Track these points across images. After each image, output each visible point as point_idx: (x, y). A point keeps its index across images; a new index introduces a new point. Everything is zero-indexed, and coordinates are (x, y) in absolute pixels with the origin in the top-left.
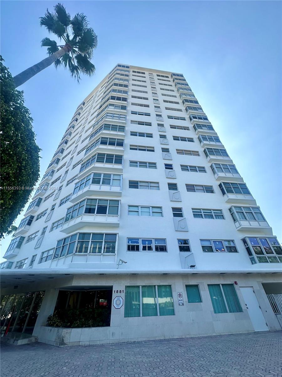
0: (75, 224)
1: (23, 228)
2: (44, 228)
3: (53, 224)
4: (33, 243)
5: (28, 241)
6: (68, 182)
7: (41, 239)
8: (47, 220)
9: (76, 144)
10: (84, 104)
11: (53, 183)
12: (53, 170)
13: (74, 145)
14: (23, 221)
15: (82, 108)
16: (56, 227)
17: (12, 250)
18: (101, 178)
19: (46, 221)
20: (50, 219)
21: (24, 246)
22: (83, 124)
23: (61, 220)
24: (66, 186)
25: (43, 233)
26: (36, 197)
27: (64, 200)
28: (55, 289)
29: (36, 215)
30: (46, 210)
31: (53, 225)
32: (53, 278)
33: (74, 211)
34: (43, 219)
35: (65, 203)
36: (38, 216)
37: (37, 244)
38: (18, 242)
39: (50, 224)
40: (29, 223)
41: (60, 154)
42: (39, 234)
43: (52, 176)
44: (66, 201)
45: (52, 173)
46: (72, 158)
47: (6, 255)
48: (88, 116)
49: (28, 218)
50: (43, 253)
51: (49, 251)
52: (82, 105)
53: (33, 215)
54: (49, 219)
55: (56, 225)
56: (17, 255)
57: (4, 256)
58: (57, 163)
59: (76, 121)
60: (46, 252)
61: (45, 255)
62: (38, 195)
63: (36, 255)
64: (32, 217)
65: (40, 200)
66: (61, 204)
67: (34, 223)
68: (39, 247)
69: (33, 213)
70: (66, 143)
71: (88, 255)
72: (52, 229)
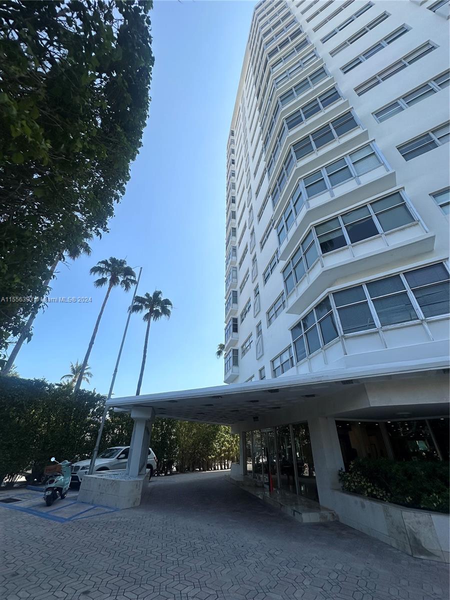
0: (310, 284)
1: (231, 337)
2: (258, 327)
3: (268, 313)
4: (252, 352)
5: (244, 353)
6: (261, 243)
7: (260, 342)
8: (256, 313)
9: (249, 228)
10: (232, 133)
11: (241, 264)
12: (233, 247)
13: (248, 232)
14: (226, 331)
15: (233, 142)
16: (274, 316)
17: (230, 369)
18: (324, 177)
19: (255, 315)
20: (260, 308)
21: (242, 360)
22: (245, 185)
23: (279, 301)
24: (261, 251)
25: (259, 333)
26: (228, 293)
27: (267, 272)
28: (327, 418)
29: (238, 315)
30: (248, 302)
31: (269, 315)
32: (313, 396)
33: (296, 267)
34: (250, 314)
35: (272, 273)
36: (242, 315)
37: (258, 351)
38: (232, 357)
39: (263, 317)
40: (235, 329)
41: (233, 220)
42: (254, 338)
43: (236, 255)
44: (271, 270)
45: (234, 252)
46: (252, 233)
47: (226, 378)
48: (248, 181)
49: (231, 323)
50: (273, 362)
51: (281, 355)
52: (232, 137)
53: (235, 317)
54: (258, 311)
55: (273, 312)
56: (238, 376)
57: (224, 380)
58: (235, 235)
59: (233, 163)
60: (276, 358)
61: (278, 363)
62: (229, 290)
63: (264, 368)
64: (235, 320)
65: (235, 294)
66: (265, 280)
67: (240, 327)
68: (263, 355)
69: (234, 315)
70: (234, 201)
71: (381, 332)
72: (270, 321)
